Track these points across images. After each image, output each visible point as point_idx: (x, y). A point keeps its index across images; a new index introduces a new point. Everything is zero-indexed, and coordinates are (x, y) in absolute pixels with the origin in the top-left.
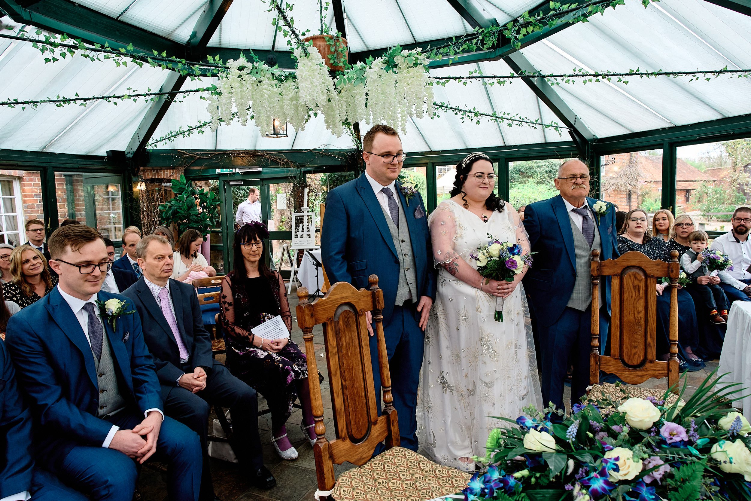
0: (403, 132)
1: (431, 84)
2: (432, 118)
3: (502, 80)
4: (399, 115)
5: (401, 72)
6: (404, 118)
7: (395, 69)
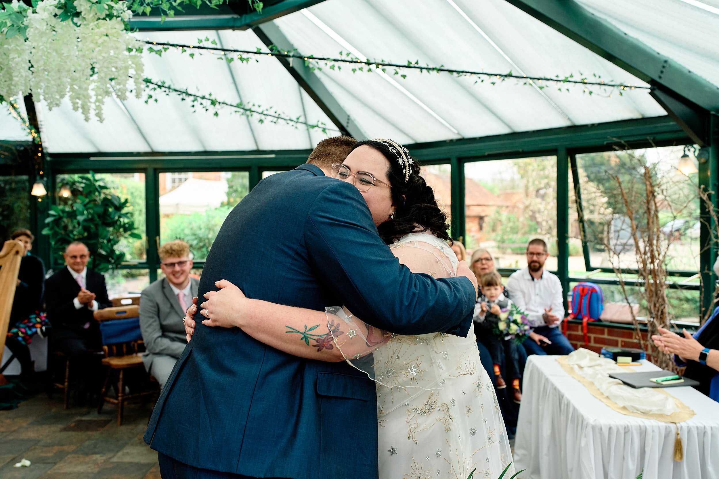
0: (98, 118)
1: (140, 50)
2: (146, 102)
3: (245, 56)
4: (92, 93)
5: (85, 25)
6: (100, 97)
7: (76, 20)
